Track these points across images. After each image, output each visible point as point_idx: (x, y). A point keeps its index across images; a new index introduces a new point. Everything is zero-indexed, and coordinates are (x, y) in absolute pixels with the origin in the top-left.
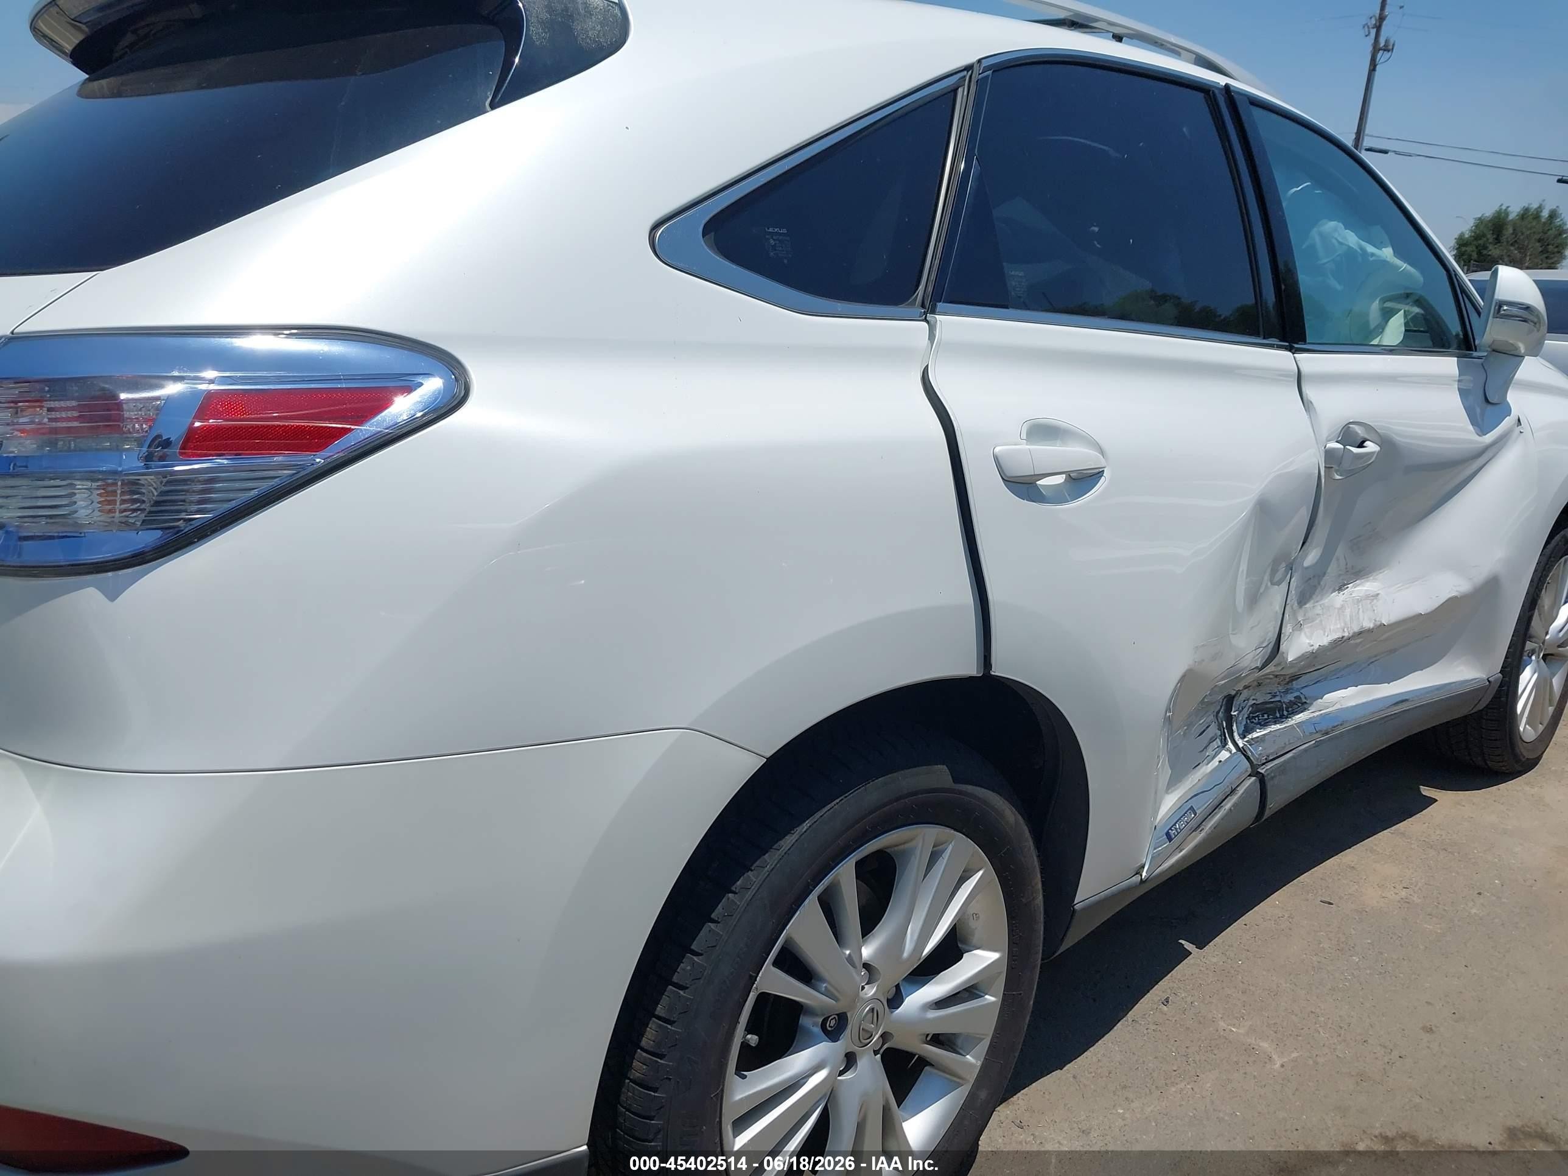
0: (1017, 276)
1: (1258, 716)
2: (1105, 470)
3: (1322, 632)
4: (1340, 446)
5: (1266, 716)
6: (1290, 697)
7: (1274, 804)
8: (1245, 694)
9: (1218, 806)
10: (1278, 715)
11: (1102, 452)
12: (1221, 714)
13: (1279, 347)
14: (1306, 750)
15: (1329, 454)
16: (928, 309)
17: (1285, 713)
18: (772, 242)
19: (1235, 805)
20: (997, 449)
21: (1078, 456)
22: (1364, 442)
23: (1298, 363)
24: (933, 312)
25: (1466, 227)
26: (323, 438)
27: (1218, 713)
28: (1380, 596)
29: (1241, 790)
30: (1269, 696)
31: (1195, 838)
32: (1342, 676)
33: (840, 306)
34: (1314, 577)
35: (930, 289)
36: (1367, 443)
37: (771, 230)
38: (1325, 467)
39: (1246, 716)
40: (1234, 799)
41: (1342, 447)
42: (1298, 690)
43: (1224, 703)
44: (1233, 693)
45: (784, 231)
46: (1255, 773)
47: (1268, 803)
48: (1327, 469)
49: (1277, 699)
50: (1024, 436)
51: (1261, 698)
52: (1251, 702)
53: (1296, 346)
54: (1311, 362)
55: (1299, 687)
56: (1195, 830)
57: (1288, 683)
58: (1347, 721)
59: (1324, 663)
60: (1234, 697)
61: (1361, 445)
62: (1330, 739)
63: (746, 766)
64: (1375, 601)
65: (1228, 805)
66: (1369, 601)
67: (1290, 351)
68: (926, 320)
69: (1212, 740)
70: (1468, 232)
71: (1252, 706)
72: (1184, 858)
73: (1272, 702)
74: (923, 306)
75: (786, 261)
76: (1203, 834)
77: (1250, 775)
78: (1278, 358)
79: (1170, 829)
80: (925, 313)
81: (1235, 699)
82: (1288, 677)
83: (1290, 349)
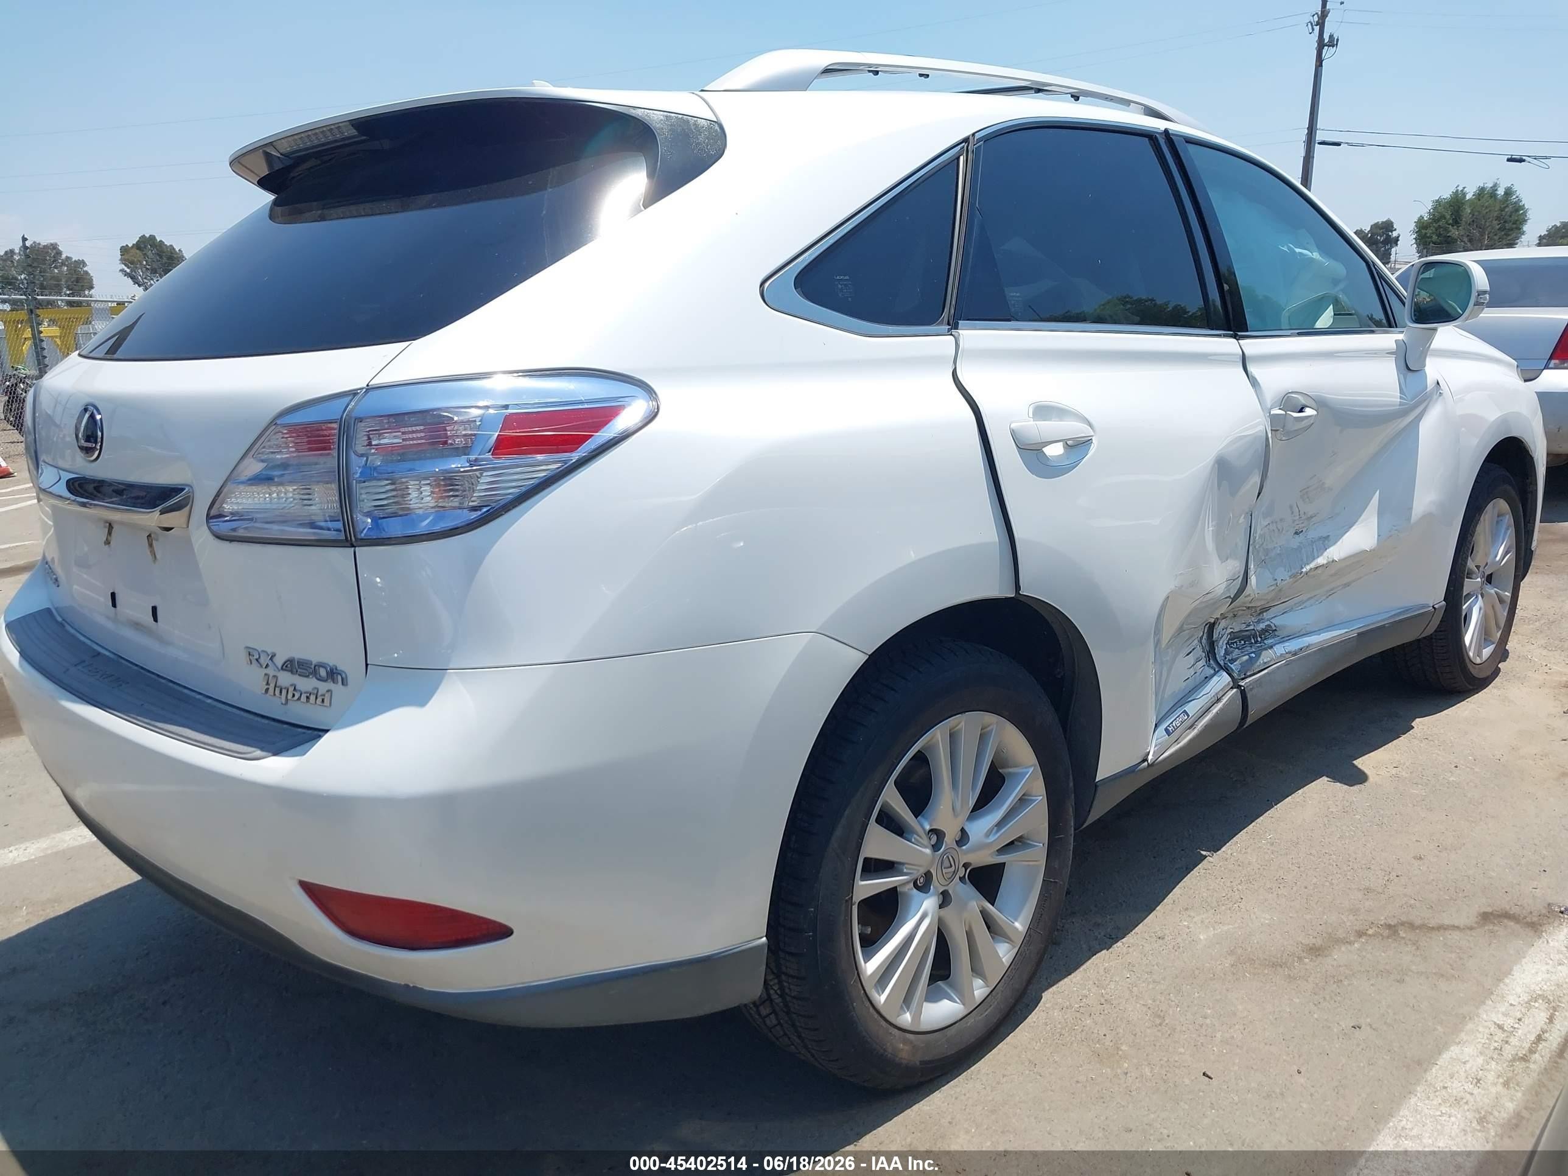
0: (1014, 295)
1: (1236, 642)
2: (1093, 438)
3: (1283, 569)
4: (1283, 412)
5: (1243, 642)
6: (1262, 626)
7: (1255, 712)
8: (1223, 623)
9: (1208, 710)
10: (1253, 641)
11: (1090, 425)
12: (1204, 641)
13: (1225, 336)
14: (1278, 668)
15: (1274, 419)
16: (953, 325)
17: (1259, 639)
18: (840, 286)
19: (1221, 710)
20: (1013, 426)
21: (1073, 429)
22: (1302, 408)
23: (1243, 347)
24: (956, 328)
25: (1424, 210)
26: (573, 442)
27: (1201, 638)
28: (1331, 537)
29: (1225, 700)
30: (1244, 626)
31: (1188, 734)
32: (1305, 607)
33: (891, 329)
34: (1272, 522)
35: (952, 311)
36: (1307, 410)
37: (838, 278)
38: (1272, 430)
39: (1226, 642)
40: (1220, 705)
41: (1284, 413)
42: (1268, 620)
43: (1206, 631)
44: (1212, 621)
45: (847, 278)
46: (1236, 685)
47: (1250, 710)
48: (1273, 432)
49: (1251, 627)
50: (1031, 415)
51: (1237, 627)
52: (1229, 631)
53: (1239, 333)
54: (1252, 346)
55: (1268, 617)
56: (1189, 728)
57: (1259, 614)
58: (1312, 645)
59: (1289, 597)
60: (1214, 624)
61: (1301, 411)
62: (1299, 658)
63: (855, 660)
64: (1326, 542)
65: (1215, 710)
66: (1321, 542)
67: (1235, 338)
68: (951, 335)
69: (1198, 660)
70: (1426, 215)
71: (1230, 633)
72: (1181, 749)
73: (1247, 631)
74: (949, 324)
75: (850, 299)
76: (1196, 731)
77: (1232, 688)
78: (1226, 345)
79: (1169, 726)
80: (949, 330)
81: (1216, 626)
82: (1258, 609)
83: (1235, 337)
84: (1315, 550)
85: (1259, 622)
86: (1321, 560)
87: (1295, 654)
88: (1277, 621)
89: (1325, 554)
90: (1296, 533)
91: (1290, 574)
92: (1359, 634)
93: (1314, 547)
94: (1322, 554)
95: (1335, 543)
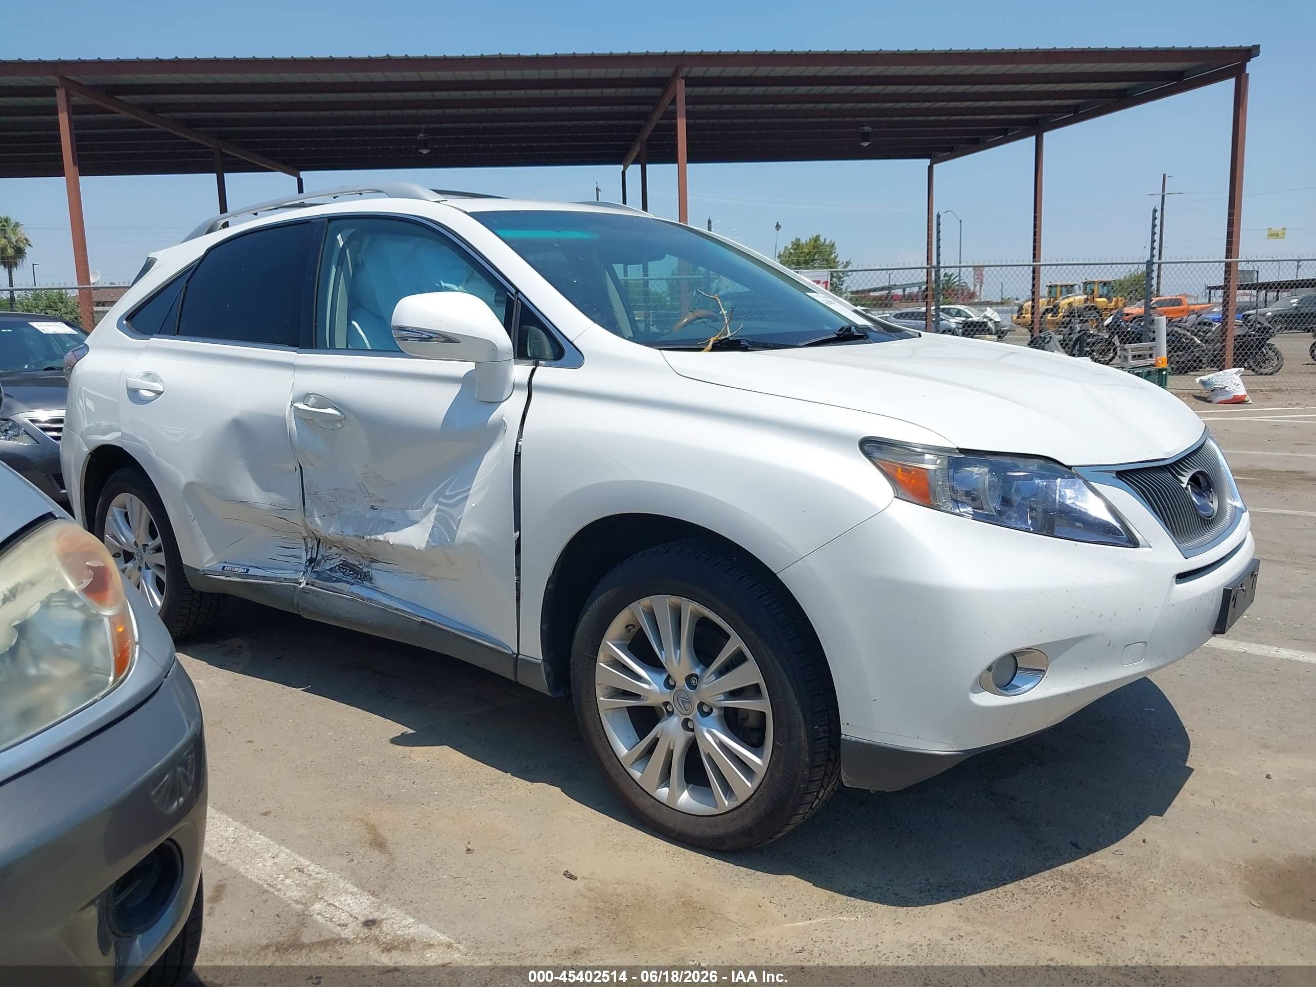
1: (347, 570)
5: (352, 573)
6: (365, 570)
73: (359, 567)
84: (380, 527)
85: (367, 566)
86: (380, 537)
87: (363, 599)
88: (374, 573)
89: (385, 534)
90: (372, 508)
91: (355, 534)
92: (422, 622)
93: (381, 525)
94: (383, 534)
95: (396, 531)
